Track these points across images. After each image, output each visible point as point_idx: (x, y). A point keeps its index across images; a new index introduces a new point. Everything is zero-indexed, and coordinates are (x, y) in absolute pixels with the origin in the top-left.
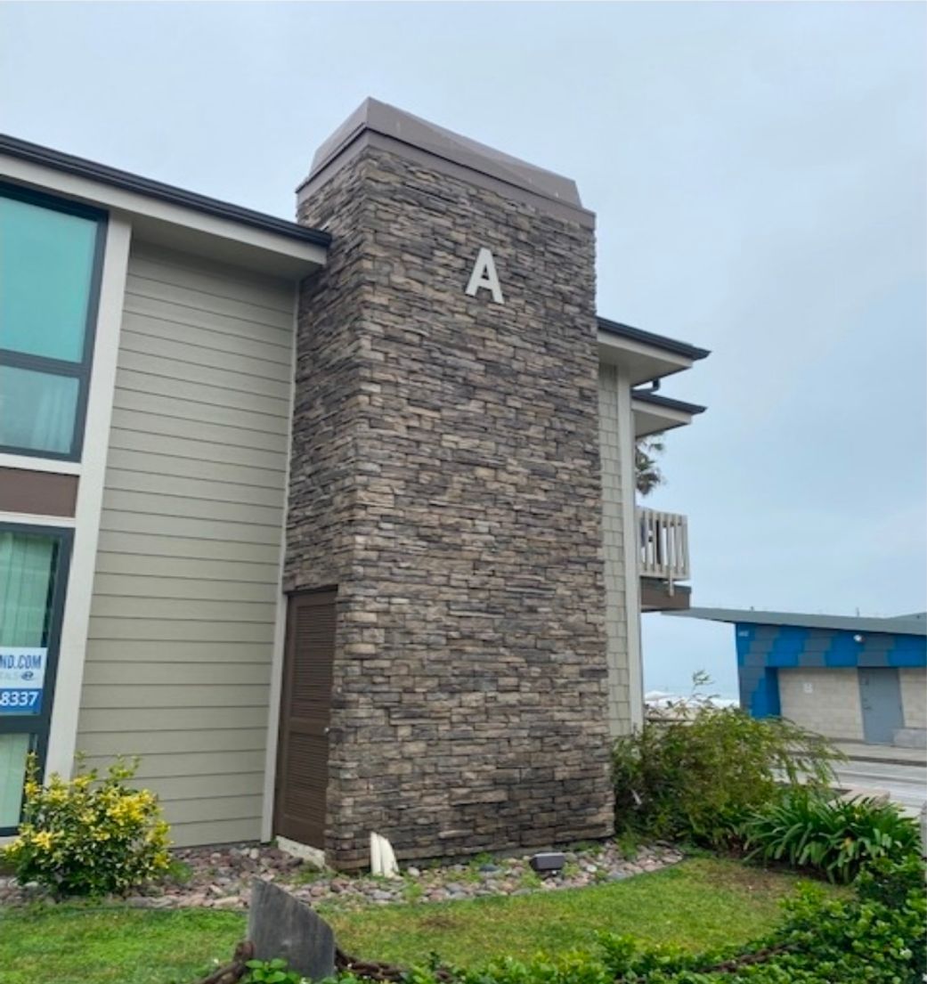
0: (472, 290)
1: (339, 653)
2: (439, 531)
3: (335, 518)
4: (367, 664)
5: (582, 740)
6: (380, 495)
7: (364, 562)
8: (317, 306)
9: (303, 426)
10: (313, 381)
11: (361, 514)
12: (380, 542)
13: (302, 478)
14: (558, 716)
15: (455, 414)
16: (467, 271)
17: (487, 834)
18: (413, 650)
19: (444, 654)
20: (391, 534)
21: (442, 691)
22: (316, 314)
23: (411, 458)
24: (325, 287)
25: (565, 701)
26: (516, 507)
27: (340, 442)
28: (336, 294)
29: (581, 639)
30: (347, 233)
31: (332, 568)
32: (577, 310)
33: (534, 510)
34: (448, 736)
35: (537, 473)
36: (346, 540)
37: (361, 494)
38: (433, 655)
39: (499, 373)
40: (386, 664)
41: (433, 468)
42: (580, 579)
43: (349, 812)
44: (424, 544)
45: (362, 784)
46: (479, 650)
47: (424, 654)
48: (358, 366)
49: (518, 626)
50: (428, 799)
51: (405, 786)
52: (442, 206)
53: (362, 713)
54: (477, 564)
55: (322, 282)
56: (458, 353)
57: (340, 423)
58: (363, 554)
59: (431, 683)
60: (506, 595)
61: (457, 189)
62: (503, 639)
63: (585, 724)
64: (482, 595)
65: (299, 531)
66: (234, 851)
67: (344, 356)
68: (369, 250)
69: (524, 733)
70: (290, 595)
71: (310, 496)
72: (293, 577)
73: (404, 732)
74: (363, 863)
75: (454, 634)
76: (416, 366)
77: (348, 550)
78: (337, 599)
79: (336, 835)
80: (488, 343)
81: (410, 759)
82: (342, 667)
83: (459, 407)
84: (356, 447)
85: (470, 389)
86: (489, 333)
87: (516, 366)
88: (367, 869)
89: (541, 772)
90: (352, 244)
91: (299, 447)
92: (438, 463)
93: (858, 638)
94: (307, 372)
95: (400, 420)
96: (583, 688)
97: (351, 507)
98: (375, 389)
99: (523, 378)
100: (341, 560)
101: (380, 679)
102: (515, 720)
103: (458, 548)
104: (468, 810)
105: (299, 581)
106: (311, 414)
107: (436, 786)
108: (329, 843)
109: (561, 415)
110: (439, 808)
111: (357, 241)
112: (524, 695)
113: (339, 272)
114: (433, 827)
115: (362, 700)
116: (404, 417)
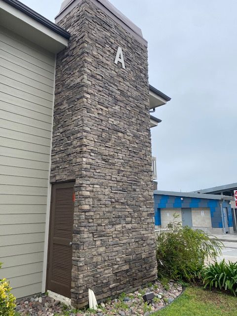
0: (116, 62)
1: (76, 209)
2: (108, 157)
3: (74, 150)
4: (87, 214)
5: (149, 241)
6: (90, 141)
7: (86, 170)
8: (64, 63)
9: (58, 112)
10: (62, 94)
11: (85, 149)
12: (91, 161)
13: (58, 134)
14: (142, 232)
15: (112, 110)
16: (115, 54)
17: (124, 284)
18: (101, 207)
19: (110, 209)
20: (93, 158)
21: (110, 225)
22: (64, 66)
23: (99, 127)
24: (68, 55)
25: (144, 226)
26: (130, 149)
27: (75, 118)
28: (72, 58)
29: (148, 202)
30: (77, 33)
31: (73, 172)
32: (144, 76)
33: (135, 151)
34: (112, 243)
35: (135, 136)
36: (78, 160)
37: (85, 140)
38: (107, 209)
39: (124, 96)
40: (92, 214)
41: (106, 131)
42: (147, 178)
43: (81, 281)
44: (104, 162)
45: (85, 267)
46: (120, 207)
47: (104, 209)
48: (83, 86)
49: (131, 197)
50: (106, 272)
51: (99, 267)
52: (108, 28)
53: (86, 236)
54: (119, 171)
55: (66, 54)
56: (113, 86)
57: (74, 110)
58: (85, 166)
59: (107, 221)
60: (128, 184)
61: (112, 23)
62: (127, 202)
63: (149, 235)
64: (121, 184)
65: (57, 156)
66: (32, 299)
67: (76, 82)
68: (86, 39)
69: (133, 240)
70: (52, 184)
71: (61, 142)
72: (55, 176)
73: (98, 243)
74: (86, 304)
75: (113, 200)
76: (101, 89)
77: (80, 164)
78: (75, 185)
79: (76, 292)
80: (121, 83)
81: (100, 255)
82: (78, 216)
83: (113, 107)
84: (82, 120)
85: (116, 101)
86: (121, 80)
87: (129, 94)
88: (88, 306)
89: (138, 256)
90: (79, 37)
91: (57, 121)
92: (108, 129)
93: (182, 199)
94: (60, 90)
95: (96, 110)
96: (148, 221)
97: (81, 146)
98: (88, 96)
99: (130, 98)
100: (76, 169)
101: (91, 221)
102: (131, 235)
103: (114, 164)
104: (118, 275)
105: (58, 178)
106: (62, 107)
107: (108, 265)
108: (73, 295)
109: (141, 114)
110: (110, 275)
111: (81, 36)
112: (133, 225)
113: (73, 49)
114: (108, 284)
115: (86, 230)
116: (97, 109)
